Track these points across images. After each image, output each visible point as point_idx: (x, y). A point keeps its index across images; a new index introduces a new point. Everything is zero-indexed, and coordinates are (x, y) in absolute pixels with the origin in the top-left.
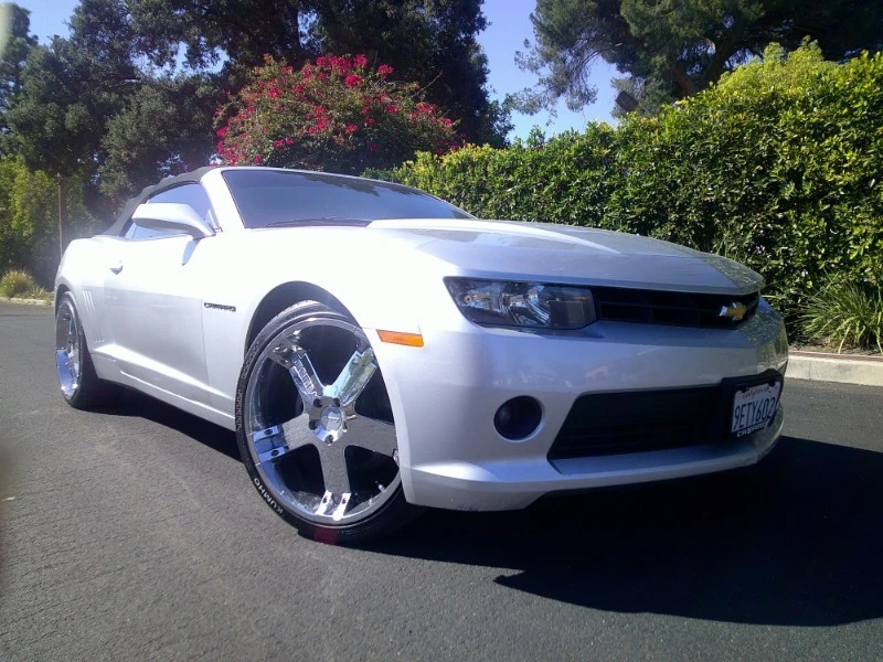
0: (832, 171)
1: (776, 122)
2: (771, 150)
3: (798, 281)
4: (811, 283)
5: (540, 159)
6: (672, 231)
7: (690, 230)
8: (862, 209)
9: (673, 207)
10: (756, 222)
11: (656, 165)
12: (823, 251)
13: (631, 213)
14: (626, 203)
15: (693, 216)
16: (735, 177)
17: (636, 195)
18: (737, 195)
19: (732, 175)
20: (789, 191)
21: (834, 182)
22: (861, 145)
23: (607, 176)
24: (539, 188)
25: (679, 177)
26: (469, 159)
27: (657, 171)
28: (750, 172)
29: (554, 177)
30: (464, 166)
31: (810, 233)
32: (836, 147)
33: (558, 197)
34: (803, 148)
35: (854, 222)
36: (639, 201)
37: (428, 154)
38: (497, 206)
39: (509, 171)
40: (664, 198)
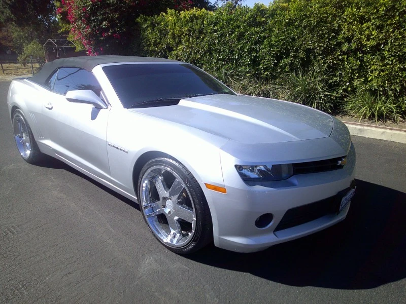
0: (366, 39)
1: (343, 13)
2: (339, 26)
3: (344, 87)
4: (350, 89)
5: (231, 19)
6: (291, 61)
7: (299, 61)
8: (376, 58)
9: (293, 49)
10: (329, 60)
11: (286, 28)
12: (357, 75)
13: (273, 51)
14: (271, 46)
15: (301, 54)
16: (322, 38)
17: (276, 42)
18: (322, 46)
20: (345, 47)
21: (366, 45)
22: (380, 28)
23: (263, 31)
24: (229, 34)
25: (296, 35)
26: (194, 15)
27: (286, 31)
28: (329, 36)
29: (237, 30)
30: (193, 18)
31: (353, 67)
32: (368, 28)
33: (239, 40)
34: (354, 27)
35: (372, 63)
36: (278, 45)
37: (173, 11)
38: (209, 41)
39: (215, 24)
40: (289, 45)
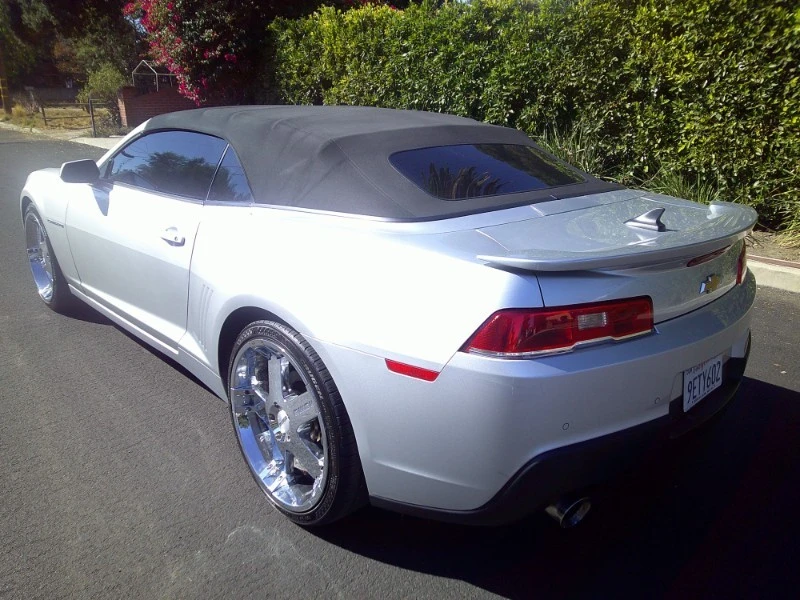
0: (675, 69)
1: (634, 15)
2: (626, 42)
3: (637, 165)
4: (647, 168)
5: (432, 28)
6: (540, 110)
7: (554, 111)
8: (695, 106)
9: (542, 88)
10: (608, 110)
11: (530, 45)
12: (659, 141)
13: (507, 91)
14: (504, 81)
15: (557, 99)
16: (595, 66)
17: (511, 73)
18: (595, 83)
19: (593, 63)
20: (637, 85)
21: (674, 80)
22: (700, 47)
23: (490, 51)
24: (429, 57)
25: (548, 60)
26: (370, 18)
27: (531, 51)
28: (607, 63)
29: (443, 48)
30: (366, 24)
31: (651, 124)
32: (680, 47)
33: (446, 68)
34: (654, 44)
35: (687, 118)
36: (513, 80)
37: (332, 9)
38: (394, 69)
39: (405, 36)
40: (536, 80)
